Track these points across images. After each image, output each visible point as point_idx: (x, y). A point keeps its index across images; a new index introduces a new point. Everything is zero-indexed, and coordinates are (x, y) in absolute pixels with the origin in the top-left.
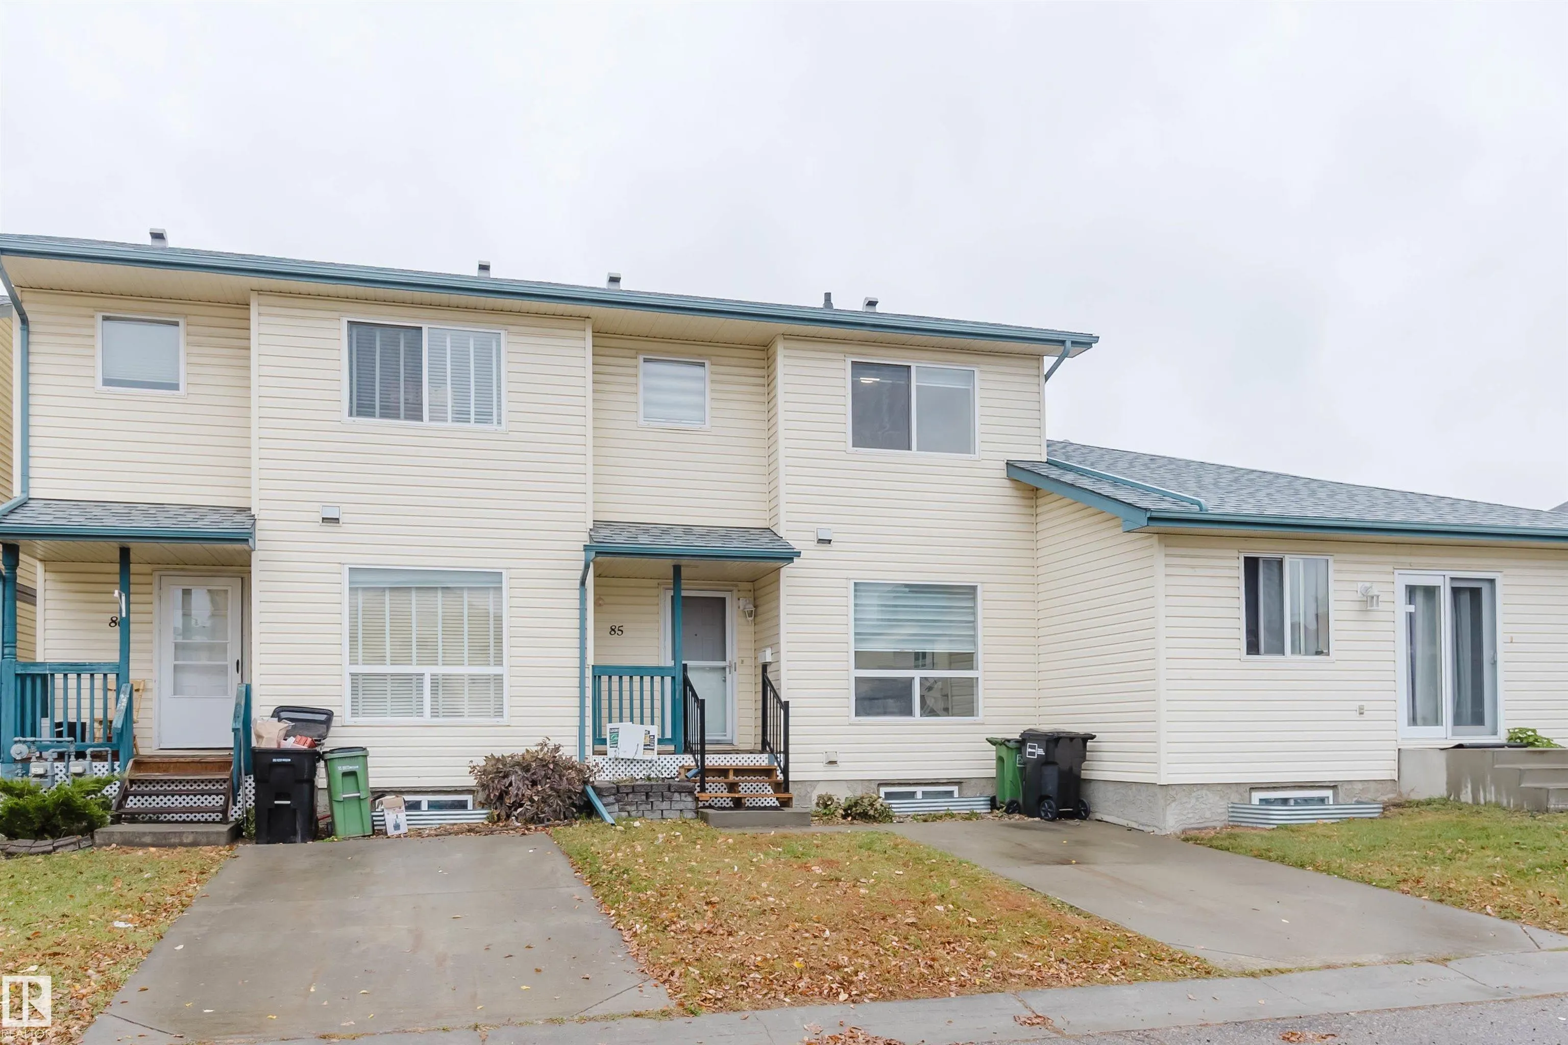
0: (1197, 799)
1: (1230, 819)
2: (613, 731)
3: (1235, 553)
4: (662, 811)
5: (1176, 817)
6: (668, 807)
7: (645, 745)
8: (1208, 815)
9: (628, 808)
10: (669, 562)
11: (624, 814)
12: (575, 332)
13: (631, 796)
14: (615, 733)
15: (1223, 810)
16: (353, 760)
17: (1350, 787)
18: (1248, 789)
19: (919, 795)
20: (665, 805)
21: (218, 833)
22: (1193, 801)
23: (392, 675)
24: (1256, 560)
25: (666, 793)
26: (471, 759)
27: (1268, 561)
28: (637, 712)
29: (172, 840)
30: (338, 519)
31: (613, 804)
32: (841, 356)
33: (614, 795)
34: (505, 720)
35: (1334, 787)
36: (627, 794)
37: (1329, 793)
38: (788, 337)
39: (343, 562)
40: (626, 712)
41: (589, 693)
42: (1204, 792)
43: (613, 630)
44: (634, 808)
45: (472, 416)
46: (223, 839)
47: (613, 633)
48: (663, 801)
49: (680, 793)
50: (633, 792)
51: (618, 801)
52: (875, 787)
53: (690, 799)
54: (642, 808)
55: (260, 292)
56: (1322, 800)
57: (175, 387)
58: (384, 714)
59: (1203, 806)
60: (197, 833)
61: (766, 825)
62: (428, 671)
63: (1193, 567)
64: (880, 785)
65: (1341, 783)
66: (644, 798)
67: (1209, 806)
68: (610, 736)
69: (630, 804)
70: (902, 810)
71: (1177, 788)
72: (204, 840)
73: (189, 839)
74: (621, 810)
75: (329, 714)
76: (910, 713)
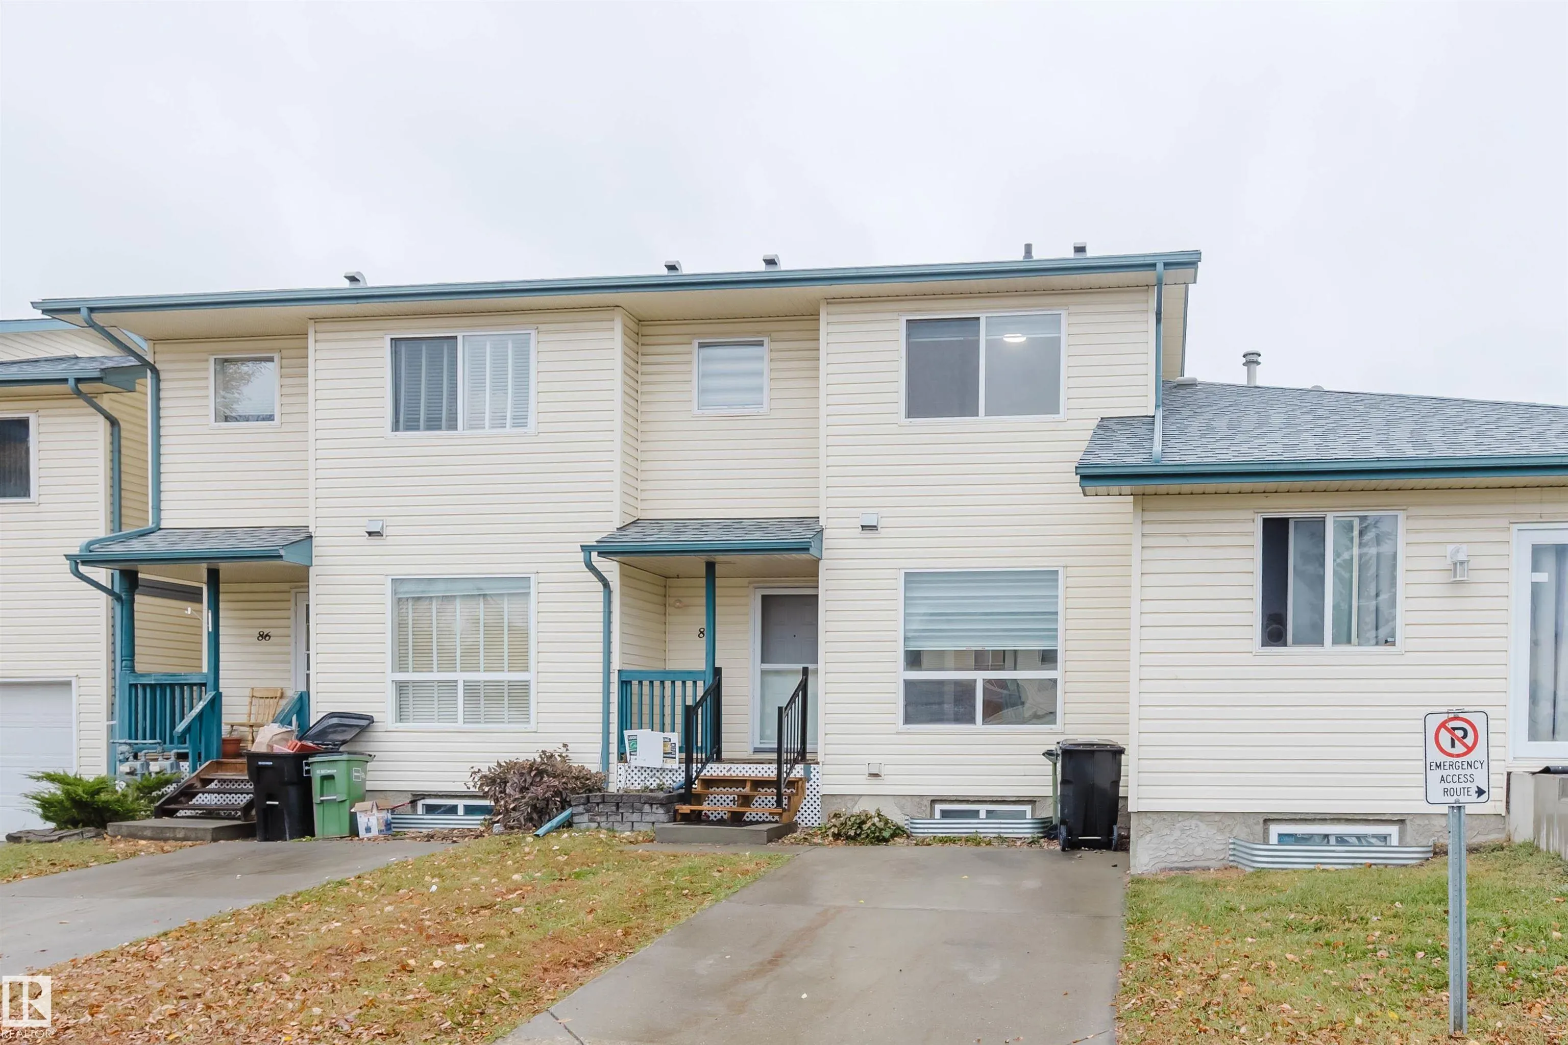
0: (1185, 831)
1: (1231, 858)
2: (631, 738)
4: (633, 823)
5: (1151, 852)
6: (639, 820)
7: (664, 753)
8: (1199, 852)
9: (598, 819)
10: (705, 558)
11: (594, 825)
12: (604, 323)
13: (601, 806)
14: (634, 740)
15: (1222, 847)
16: (332, 764)
17: (1426, 822)
18: (1261, 821)
19: (983, 814)
20: (636, 817)
21: (205, 830)
22: (1177, 834)
23: (439, 682)
25: (637, 805)
26: (472, 764)
27: (1302, 523)
28: (657, 719)
30: (380, 532)
31: (582, 814)
32: (896, 316)
33: (583, 804)
34: (532, 726)
35: (1401, 822)
36: (598, 804)
37: (1393, 830)
38: (831, 301)
39: (388, 573)
40: (646, 719)
41: (615, 698)
42: (1193, 822)
43: (702, 633)
44: (604, 819)
45: (509, 421)
46: (209, 836)
47: (701, 635)
48: (633, 813)
49: (651, 805)
50: (603, 802)
51: (588, 811)
52: (928, 804)
53: (661, 811)
54: (611, 819)
55: (315, 320)
56: (1384, 839)
57: (271, 418)
58: (431, 720)
59: (1191, 840)
60: (187, 828)
61: (716, 842)
62: (461, 677)
63: (1182, 535)
64: (933, 802)
65: (1411, 817)
66: (614, 808)
67: (1199, 840)
68: (629, 743)
69: (600, 814)
71: (1155, 817)
72: (193, 836)
74: (591, 821)
75: (370, 719)
76: (972, 720)
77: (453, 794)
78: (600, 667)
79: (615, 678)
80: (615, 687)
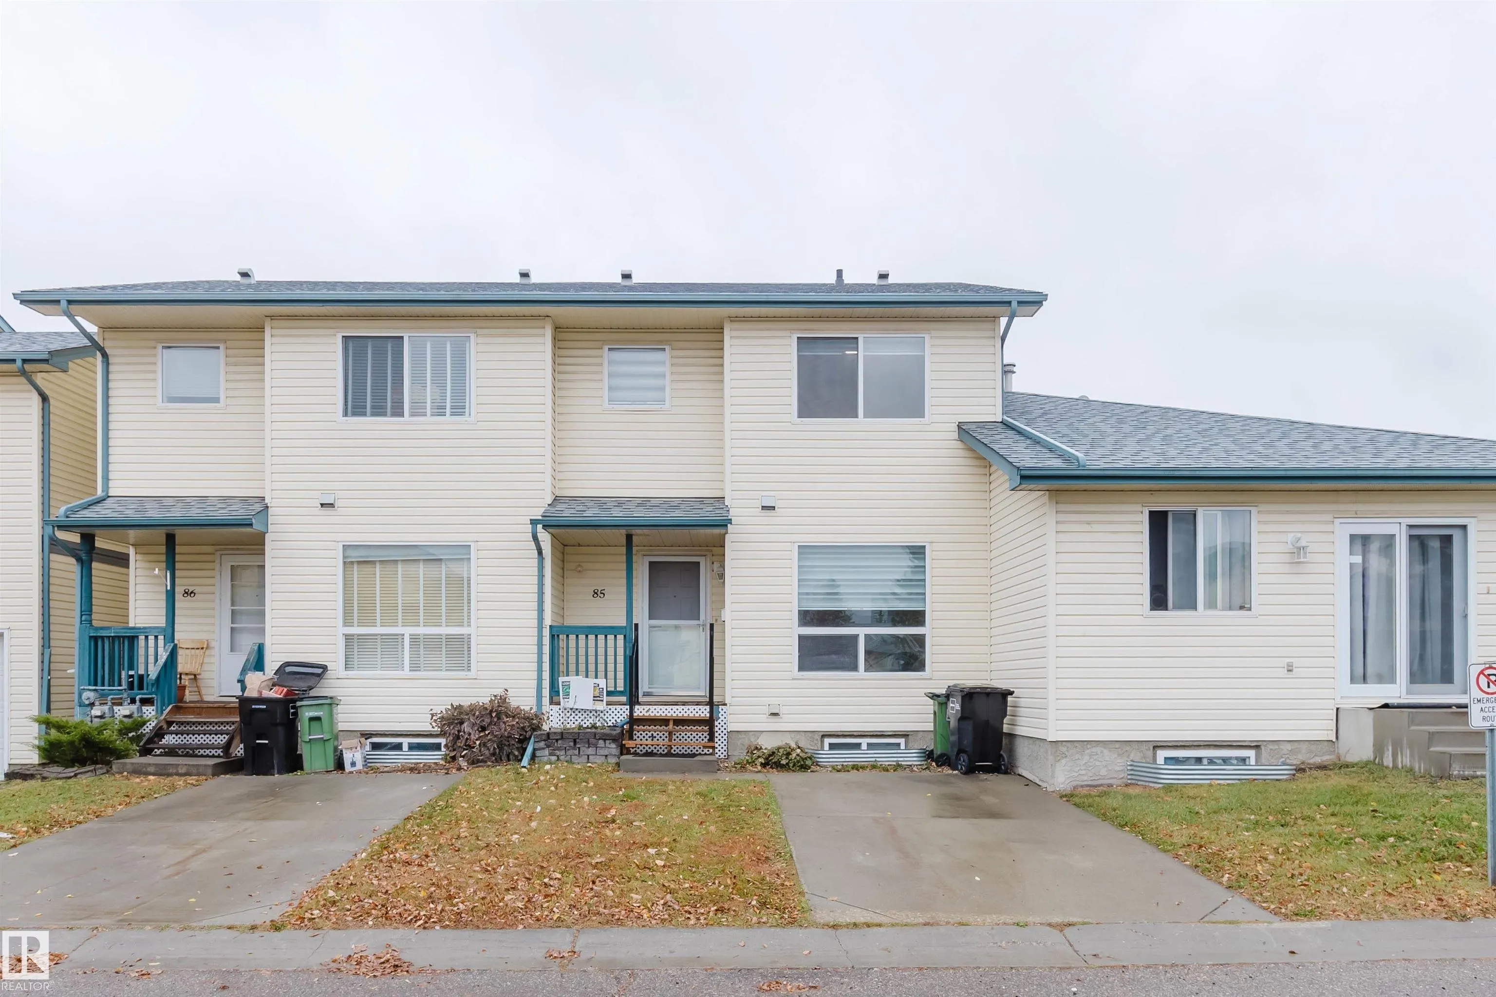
0: (1091, 756)
1: (1129, 777)
2: (565, 684)
3: (1138, 508)
4: (588, 756)
5: (1066, 773)
6: (594, 753)
7: (594, 697)
8: (1103, 772)
9: (558, 753)
10: (623, 531)
11: (554, 758)
12: (535, 330)
13: (560, 742)
14: (567, 686)
15: (1121, 768)
17: (1277, 747)
18: (1152, 747)
19: (864, 747)
20: (591, 751)
21: (206, 766)
22: (1086, 758)
23: (382, 635)
24: (1165, 514)
25: (592, 740)
26: (432, 707)
27: (1179, 516)
28: (592, 667)
29: (171, 771)
30: (332, 504)
31: (544, 749)
32: (787, 333)
33: (544, 740)
34: (473, 674)
35: (1257, 747)
36: (557, 740)
37: (1251, 753)
38: (734, 319)
39: (338, 540)
40: (582, 667)
41: (546, 649)
42: (1099, 749)
43: (596, 593)
44: (563, 752)
45: (448, 411)
46: (210, 771)
47: (596, 596)
48: (589, 747)
49: (605, 740)
50: (562, 738)
51: (548, 746)
52: (819, 738)
53: (613, 746)
54: (570, 752)
55: (272, 317)
56: (1243, 760)
57: (216, 400)
58: (374, 668)
59: (1097, 763)
60: (189, 765)
61: (673, 771)
62: (408, 631)
63: (1089, 523)
64: (823, 736)
65: (1265, 743)
66: (572, 744)
67: (1104, 763)
68: (563, 688)
69: (559, 749)
70: (831, 760)
71: (1067, 745)
72: (194, 771)
73: (182, 770)
74: (551, 754)
75: (324, 668)
76: (855, 668)
77: (399, 733)
78: (535, 623)
79: (546, 633)
80: (546, 640)
